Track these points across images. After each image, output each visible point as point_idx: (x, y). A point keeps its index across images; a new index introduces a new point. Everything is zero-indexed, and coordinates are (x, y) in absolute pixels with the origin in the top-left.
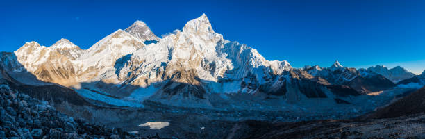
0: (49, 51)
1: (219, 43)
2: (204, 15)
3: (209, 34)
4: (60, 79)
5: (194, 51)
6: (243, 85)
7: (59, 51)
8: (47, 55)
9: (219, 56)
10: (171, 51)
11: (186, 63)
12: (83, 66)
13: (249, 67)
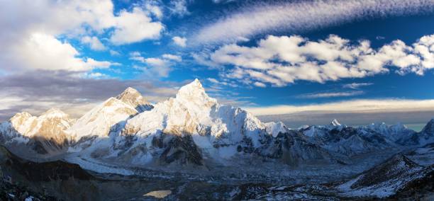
0: (41, 122)
1: (214, 107)
2: (197, 80)
3: (202, 98)
4: (54, 150)
5: (188, 118)
6: (239, 149)
7: (50, 120)
8: (39, 126)
9: (214, 121)
10: (165, 118)
12: (76, 136)
13: (243, 129)
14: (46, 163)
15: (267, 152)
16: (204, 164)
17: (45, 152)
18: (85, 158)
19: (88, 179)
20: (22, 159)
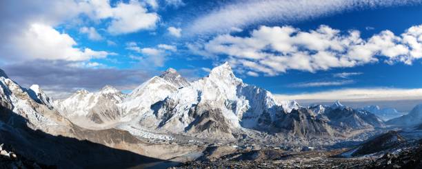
0: (98, 97)
1: (239, 86)
2: (226, 63)
3: (230, 78)
4: (109, 121)
5: (218, 94)
6: (260, 121)
7: (103, 95)
8: (96, 100)
9: (239, 97)
10: (200, 93)
11: (212, 104)
12: (126, 108)
13: (264, 104)
14: (102, 131)
15: (282, 124)
16: (230, 132)
17: (101, 122)
18: (134, 126)
19: (136, 143)
20: (81, 128)
